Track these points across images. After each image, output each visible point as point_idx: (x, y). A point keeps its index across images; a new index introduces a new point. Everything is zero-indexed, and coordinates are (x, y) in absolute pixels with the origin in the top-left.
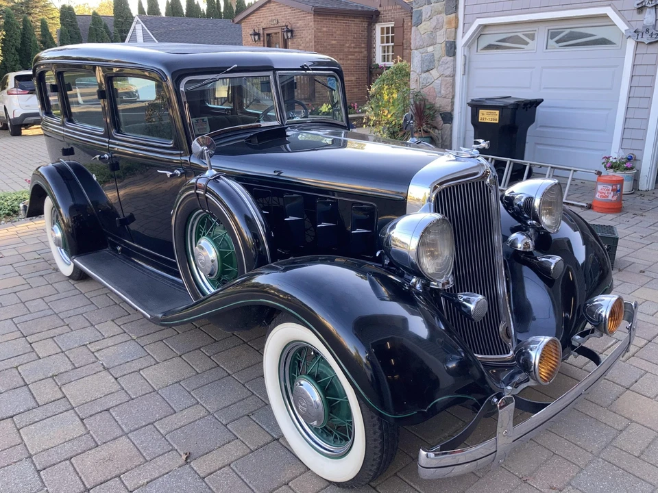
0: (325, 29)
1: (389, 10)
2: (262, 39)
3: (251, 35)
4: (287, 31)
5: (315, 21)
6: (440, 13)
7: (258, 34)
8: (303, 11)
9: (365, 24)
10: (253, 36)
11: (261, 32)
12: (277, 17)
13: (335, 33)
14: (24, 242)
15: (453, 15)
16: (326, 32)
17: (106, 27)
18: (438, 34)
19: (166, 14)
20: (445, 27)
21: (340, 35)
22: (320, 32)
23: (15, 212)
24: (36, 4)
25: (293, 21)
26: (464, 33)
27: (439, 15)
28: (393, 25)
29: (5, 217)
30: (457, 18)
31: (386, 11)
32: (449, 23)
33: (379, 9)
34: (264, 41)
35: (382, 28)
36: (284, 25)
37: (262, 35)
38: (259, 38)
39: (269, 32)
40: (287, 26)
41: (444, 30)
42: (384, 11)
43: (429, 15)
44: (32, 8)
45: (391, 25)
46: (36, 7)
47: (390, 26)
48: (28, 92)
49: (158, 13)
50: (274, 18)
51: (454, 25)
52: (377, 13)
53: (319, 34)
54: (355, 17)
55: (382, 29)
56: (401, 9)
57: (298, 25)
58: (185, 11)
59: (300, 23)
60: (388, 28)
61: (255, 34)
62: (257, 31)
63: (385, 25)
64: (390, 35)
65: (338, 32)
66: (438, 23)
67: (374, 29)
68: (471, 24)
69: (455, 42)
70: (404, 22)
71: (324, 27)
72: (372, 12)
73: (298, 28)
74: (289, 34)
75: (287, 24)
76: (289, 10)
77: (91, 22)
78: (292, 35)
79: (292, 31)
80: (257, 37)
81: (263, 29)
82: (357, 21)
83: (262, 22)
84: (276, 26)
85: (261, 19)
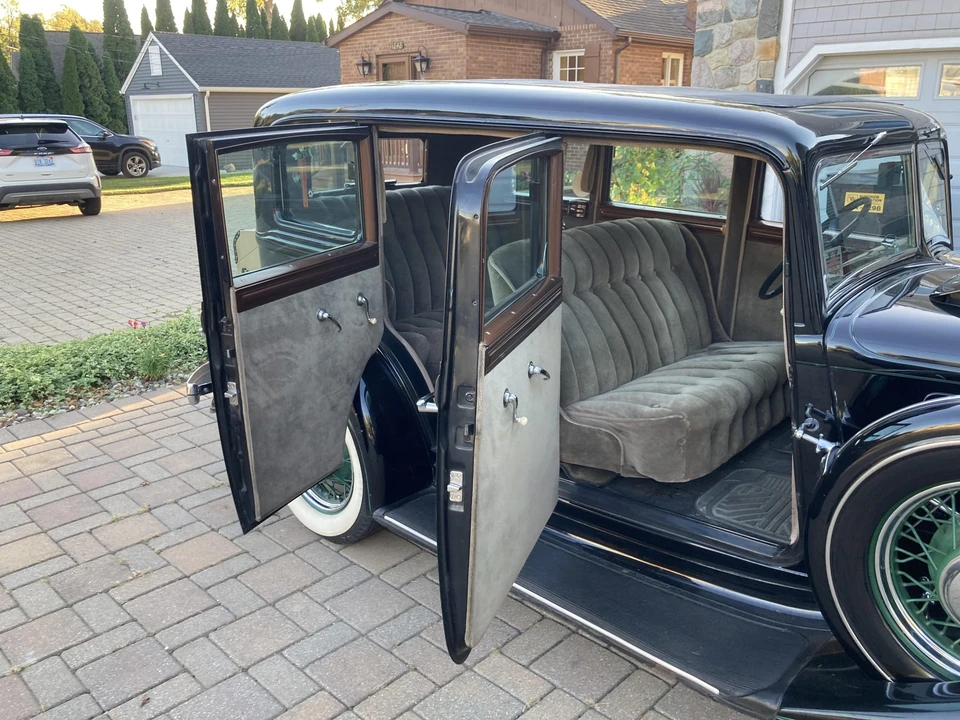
0: (481, 58)
1: (577, 31)
2: (375, 71)
3: (358, 65)
4: (422, 61)
5: (467, 45)
6: (749, 35)
7: (369, 64)
8: (448, 30)
9: (538, 52)
10: (361, 68)
11: (374, 61)
12: (403, 38)
13: (496, 64)
14: (163, 447)
15: (774, 39)
16: (483, 62)
17: (91, 50)
18: (742, 68)
19: (185, 31)
20: (757, 57)
21: (503, 67)
22: (475, 62)
23: (104, 378)
25: (430, 45)
26: (789, 68)
27: (746, 39)
28: (583, 54)
29: (91, 390)
30: (778, 43)
31: (570, 32)
32: (765, 51)
33: (559, 29)
34: (378, 73)
35: (562, 58)
36: (414, 50)
37: (375, 65)
38: (370, 71)
39: (386, 61)
40: (420, 53)
41: (754, 62)
42: (568, 32)
43: (726, 38)
45: (581, 53)
47: (577, 55)
48: (11, 152)
49: (173, 28)
50: (396, 39)
51: (773, 54)
52: (557, 36)
53: (474, 65)
54: (524, 41)
55: (563, 60)
56: (597, 29)
57: (439, 51)
58: (213, 27)
59: (443, 48)
60: (572, 59)
61: (365, 64)
62: (367, 59)
63: (568, 54)
64: (576, 69)
65: (500, 63)
66: (744, 51)
67: (551, 60)
68: (804, 53)
69: (772, 82)
70: (601, 49)
71: (480, 55)
72: (549, 33)
73: (438, 55)
74: (424, 66)
75: (421, 49)
76: (424, 29)
77: (68, 42)
78: (428, 67)
79: (427, 60)
80: (366, 69)
81: (377, 56)
82: (527, 46)
83: (375, 46)
84: (400, 51)
85: (375, 41)
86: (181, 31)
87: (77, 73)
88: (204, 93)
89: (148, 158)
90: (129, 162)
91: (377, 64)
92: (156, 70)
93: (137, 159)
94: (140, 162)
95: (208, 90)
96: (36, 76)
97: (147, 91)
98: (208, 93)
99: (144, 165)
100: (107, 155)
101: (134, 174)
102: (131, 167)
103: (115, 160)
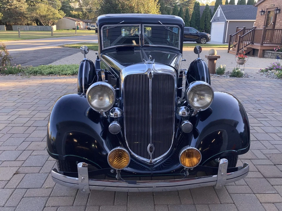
2: (265, 14)
3: (260, 12)
4: (277, 10)
7: (264, 12)
12: (274, 3)
24: (191, 2)
34: (266, 15)
36: (276, 7)
37: (266, 12)
38: (264, 14)
39: (269, 10)
44: (190, 4)
46: (191, 3)
50: (273, 3)
61: (262, 11)
62: (264, 10)
74: (278, 12)
75: (278, 6)
77: (205, 8)
79: (279, 10)
80: (262, 13)
81: (267, 9)
83: (267, 6)
84: (273, 7)
85: (267, 4)
86: (236, 4)
87: (205, 17)
88: (228, 21)
89: (207, 39)
90: (202, 40)
91: (266, 11)
92: (219, 16)
93: (204, 39)
94: (205, 40)
95: (229, 21)
96: (195, 18)
97: (215, 21)
98: (229, 22)
99: (205, 41)
100: (197, 37)
101: (203, 43)
102: (202, 41)
103: (198, 39)
